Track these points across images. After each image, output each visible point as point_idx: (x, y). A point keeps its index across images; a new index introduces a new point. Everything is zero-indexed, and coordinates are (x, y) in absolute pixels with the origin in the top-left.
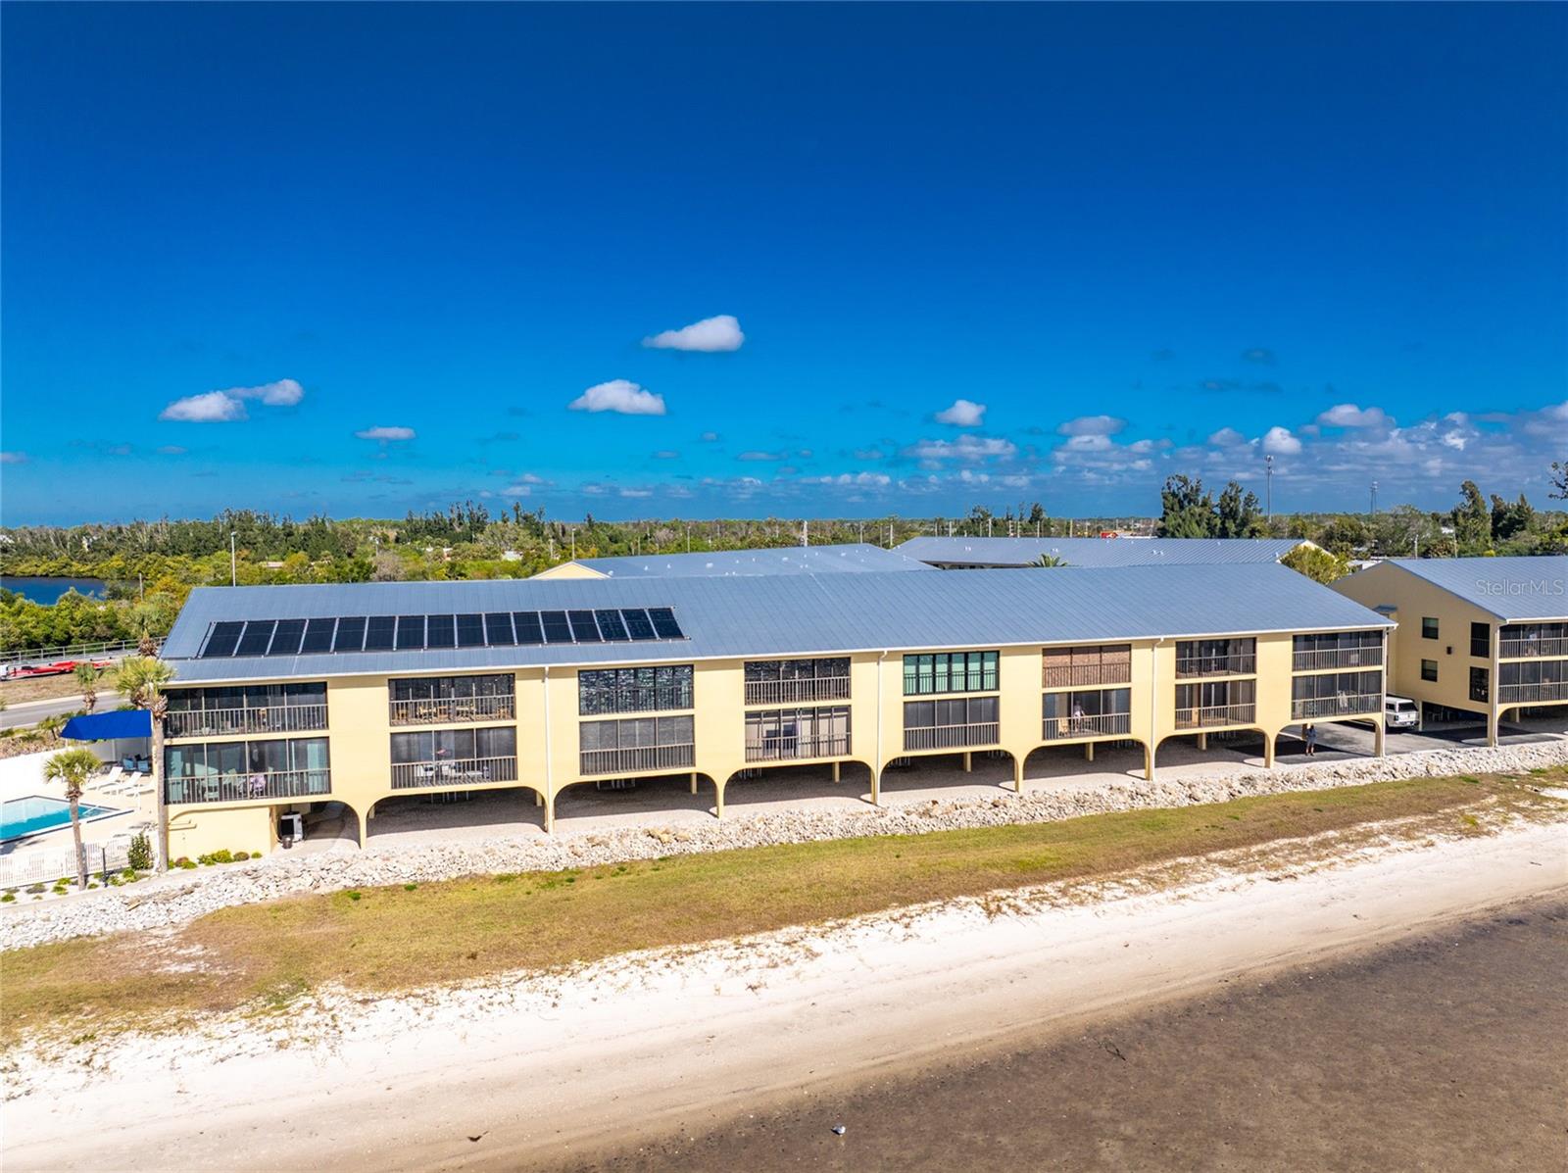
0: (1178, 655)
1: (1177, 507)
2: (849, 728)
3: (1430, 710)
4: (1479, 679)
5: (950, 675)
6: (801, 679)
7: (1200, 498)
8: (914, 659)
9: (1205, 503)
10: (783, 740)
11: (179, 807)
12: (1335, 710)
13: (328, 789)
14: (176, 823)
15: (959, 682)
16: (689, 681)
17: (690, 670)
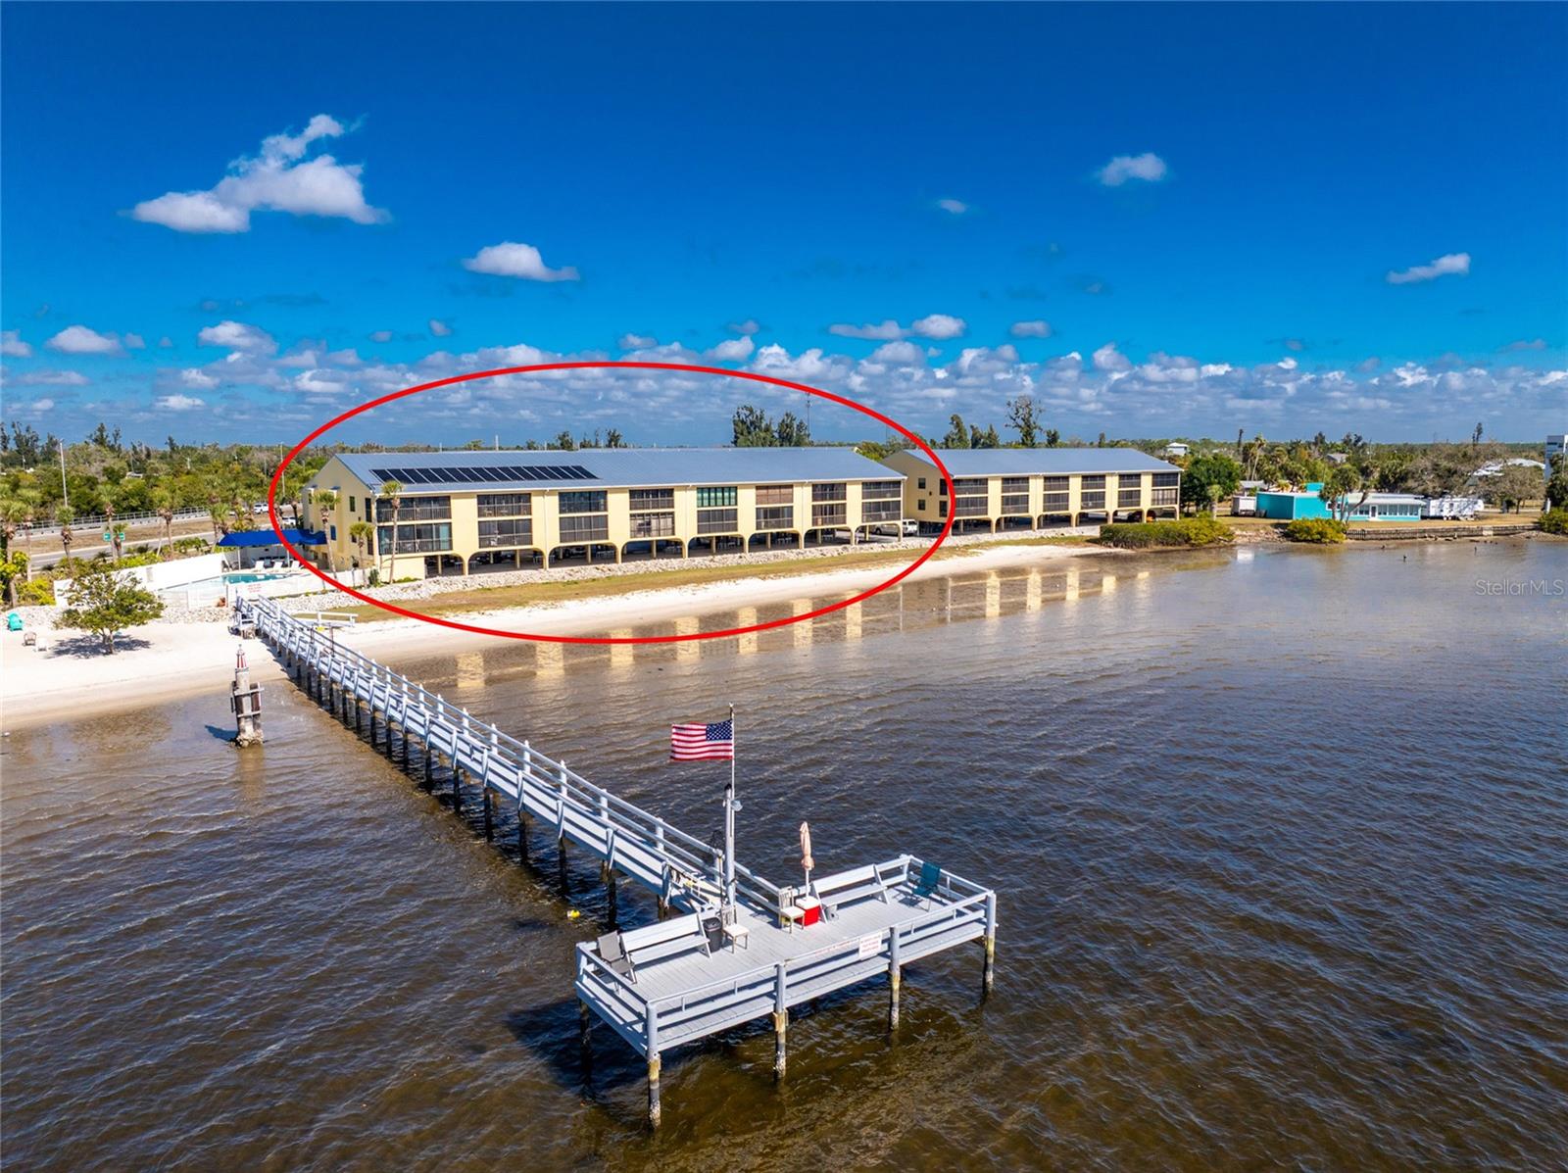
1: (745, 432)
2: (673, 523)
3: (922, 524)
4: (943, 506)
5: (709, 498)
6: (652, 499)
7: (763, 426)
8: (701, 490)
9: (767, 429)
10: (645, 528)
11: (385, 557)
12: (881, 520)
13: (451, 549)
14: (384, 565)
15: (720, 502)
16: (605, 498)
17: (605, 493)
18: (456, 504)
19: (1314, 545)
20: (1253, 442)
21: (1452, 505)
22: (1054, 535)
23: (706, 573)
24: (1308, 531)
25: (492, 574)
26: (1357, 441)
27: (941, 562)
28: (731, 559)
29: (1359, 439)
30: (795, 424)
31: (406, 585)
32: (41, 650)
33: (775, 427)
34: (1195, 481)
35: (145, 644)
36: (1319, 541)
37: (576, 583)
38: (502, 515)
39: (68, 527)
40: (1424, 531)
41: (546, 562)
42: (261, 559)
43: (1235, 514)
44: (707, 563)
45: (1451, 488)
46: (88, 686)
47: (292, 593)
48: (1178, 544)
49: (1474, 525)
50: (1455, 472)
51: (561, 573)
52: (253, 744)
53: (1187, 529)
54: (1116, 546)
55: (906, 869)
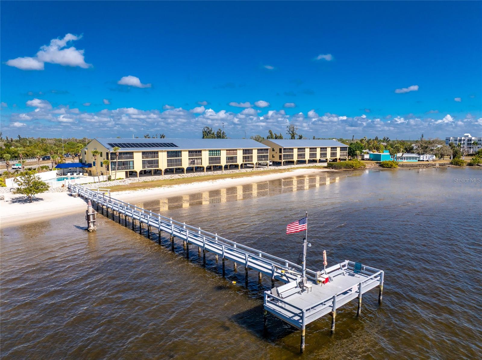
0: (243, 151)
1: (206, 135)
2: (201, 161)
3: (273, 162)
4: (280, 157)
5: (212, 154)
6: (195, 153)
7: (212, 133)
8: (210, 151)
9: (213, 134)
10: (193, 163)
11: (113, 171)
12: (262, 161)
13: (134, 169)
14: (113, 174)
15: (215, 155)
16: (181, 153)
17: (181, 152)
18: (135, 155)
19: (389, 169)
20: (363, 138)
21: (426, 157)
22: (313, 165)
23: (213, 177)
24: (387, 164)
25: (147, 177)
26: (387, 139)
27: (283, 173)
28: (219, 172)
29: (388, 138)
30: (222, 132)
31: (121, 180)
32: (6, 201)
33: (215, 133)
34: (352, 150)
35: (42, 199)
36: (390, 167)
37: (173, 180)
38: (149, 158)
39: (8, 161)
40: (420, 164)
41: (163, 173)
42: (69, 172)
43: (363, 160)
44: (212, 174)
45: (426, 152)
46: (28, 213)
47: (85, 183)
48: (350, 168)
49: (434, 163)
50: (427, 147)
51: (168, 177)
52: (93, 231)
53: (353, 164)
54: (332, 169)
55: (347, 265)
